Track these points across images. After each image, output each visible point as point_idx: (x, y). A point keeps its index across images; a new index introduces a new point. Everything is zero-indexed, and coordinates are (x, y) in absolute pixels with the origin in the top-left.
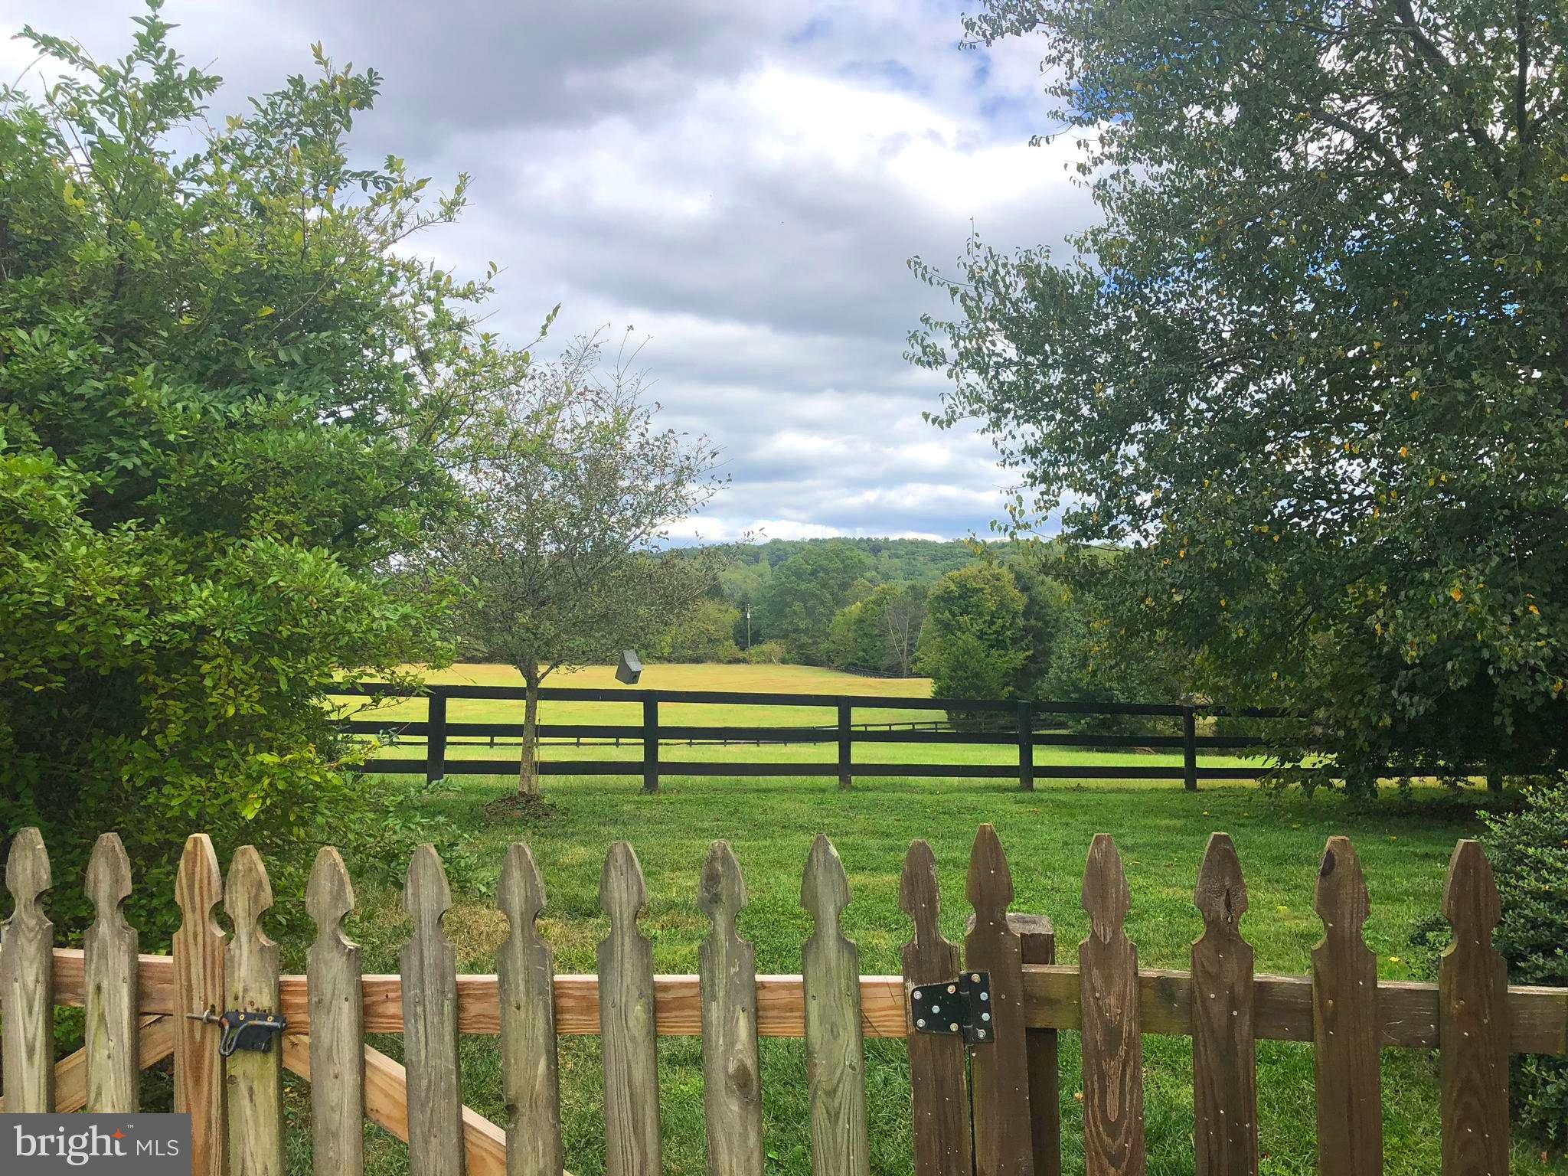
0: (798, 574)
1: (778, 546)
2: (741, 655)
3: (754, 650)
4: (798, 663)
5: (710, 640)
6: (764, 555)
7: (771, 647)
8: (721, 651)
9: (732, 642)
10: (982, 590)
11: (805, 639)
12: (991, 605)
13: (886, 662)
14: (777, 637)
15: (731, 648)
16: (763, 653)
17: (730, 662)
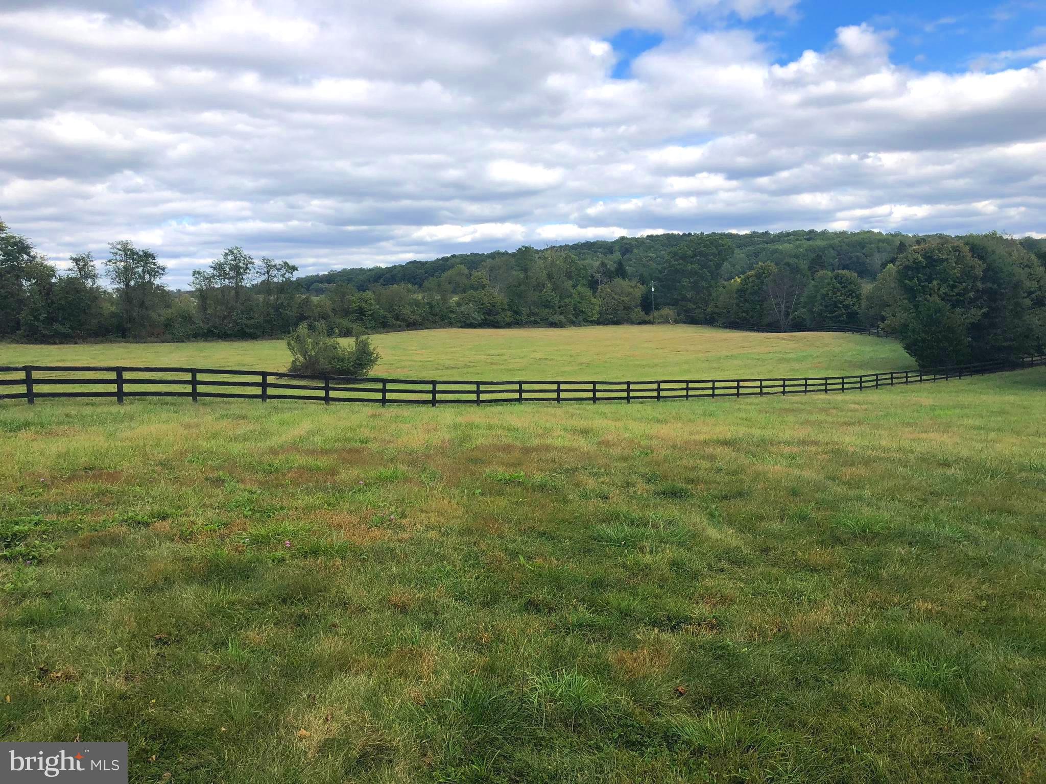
0: (684, 258)
1: (625, 241)
2: (647, 318)
3: (656, 314)
4: (685, 323)
5: (625, 308)
6: (617, 248)
7: (666, 311)
8: (633, 316)
9: (639, 309)
10: (947, 260)
11: (691, 305)
12: (957, 272)
13: (766, 321)
14: (669, 304)
15: (639, 312)
16: (662, 316)
17: (640, 323)
